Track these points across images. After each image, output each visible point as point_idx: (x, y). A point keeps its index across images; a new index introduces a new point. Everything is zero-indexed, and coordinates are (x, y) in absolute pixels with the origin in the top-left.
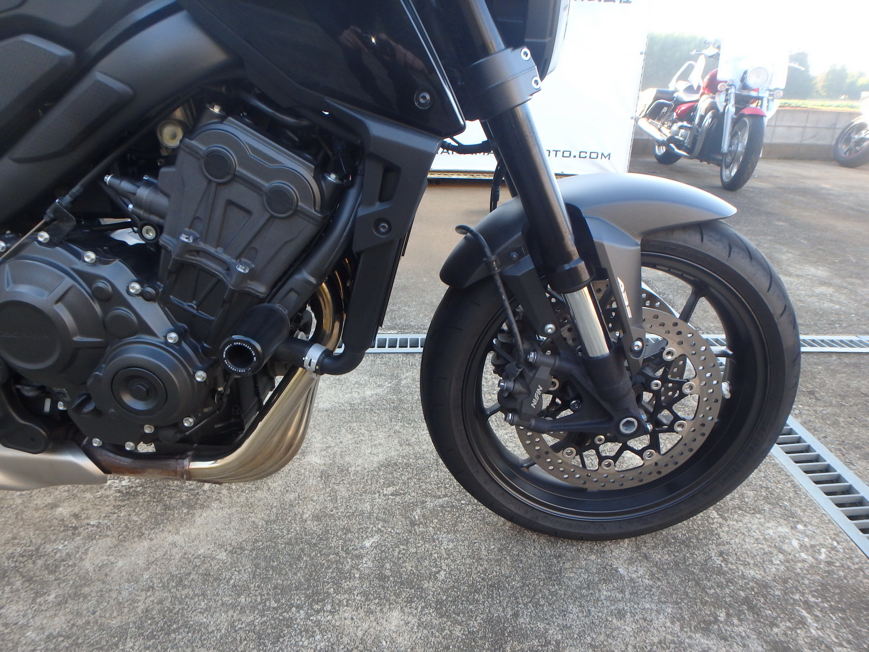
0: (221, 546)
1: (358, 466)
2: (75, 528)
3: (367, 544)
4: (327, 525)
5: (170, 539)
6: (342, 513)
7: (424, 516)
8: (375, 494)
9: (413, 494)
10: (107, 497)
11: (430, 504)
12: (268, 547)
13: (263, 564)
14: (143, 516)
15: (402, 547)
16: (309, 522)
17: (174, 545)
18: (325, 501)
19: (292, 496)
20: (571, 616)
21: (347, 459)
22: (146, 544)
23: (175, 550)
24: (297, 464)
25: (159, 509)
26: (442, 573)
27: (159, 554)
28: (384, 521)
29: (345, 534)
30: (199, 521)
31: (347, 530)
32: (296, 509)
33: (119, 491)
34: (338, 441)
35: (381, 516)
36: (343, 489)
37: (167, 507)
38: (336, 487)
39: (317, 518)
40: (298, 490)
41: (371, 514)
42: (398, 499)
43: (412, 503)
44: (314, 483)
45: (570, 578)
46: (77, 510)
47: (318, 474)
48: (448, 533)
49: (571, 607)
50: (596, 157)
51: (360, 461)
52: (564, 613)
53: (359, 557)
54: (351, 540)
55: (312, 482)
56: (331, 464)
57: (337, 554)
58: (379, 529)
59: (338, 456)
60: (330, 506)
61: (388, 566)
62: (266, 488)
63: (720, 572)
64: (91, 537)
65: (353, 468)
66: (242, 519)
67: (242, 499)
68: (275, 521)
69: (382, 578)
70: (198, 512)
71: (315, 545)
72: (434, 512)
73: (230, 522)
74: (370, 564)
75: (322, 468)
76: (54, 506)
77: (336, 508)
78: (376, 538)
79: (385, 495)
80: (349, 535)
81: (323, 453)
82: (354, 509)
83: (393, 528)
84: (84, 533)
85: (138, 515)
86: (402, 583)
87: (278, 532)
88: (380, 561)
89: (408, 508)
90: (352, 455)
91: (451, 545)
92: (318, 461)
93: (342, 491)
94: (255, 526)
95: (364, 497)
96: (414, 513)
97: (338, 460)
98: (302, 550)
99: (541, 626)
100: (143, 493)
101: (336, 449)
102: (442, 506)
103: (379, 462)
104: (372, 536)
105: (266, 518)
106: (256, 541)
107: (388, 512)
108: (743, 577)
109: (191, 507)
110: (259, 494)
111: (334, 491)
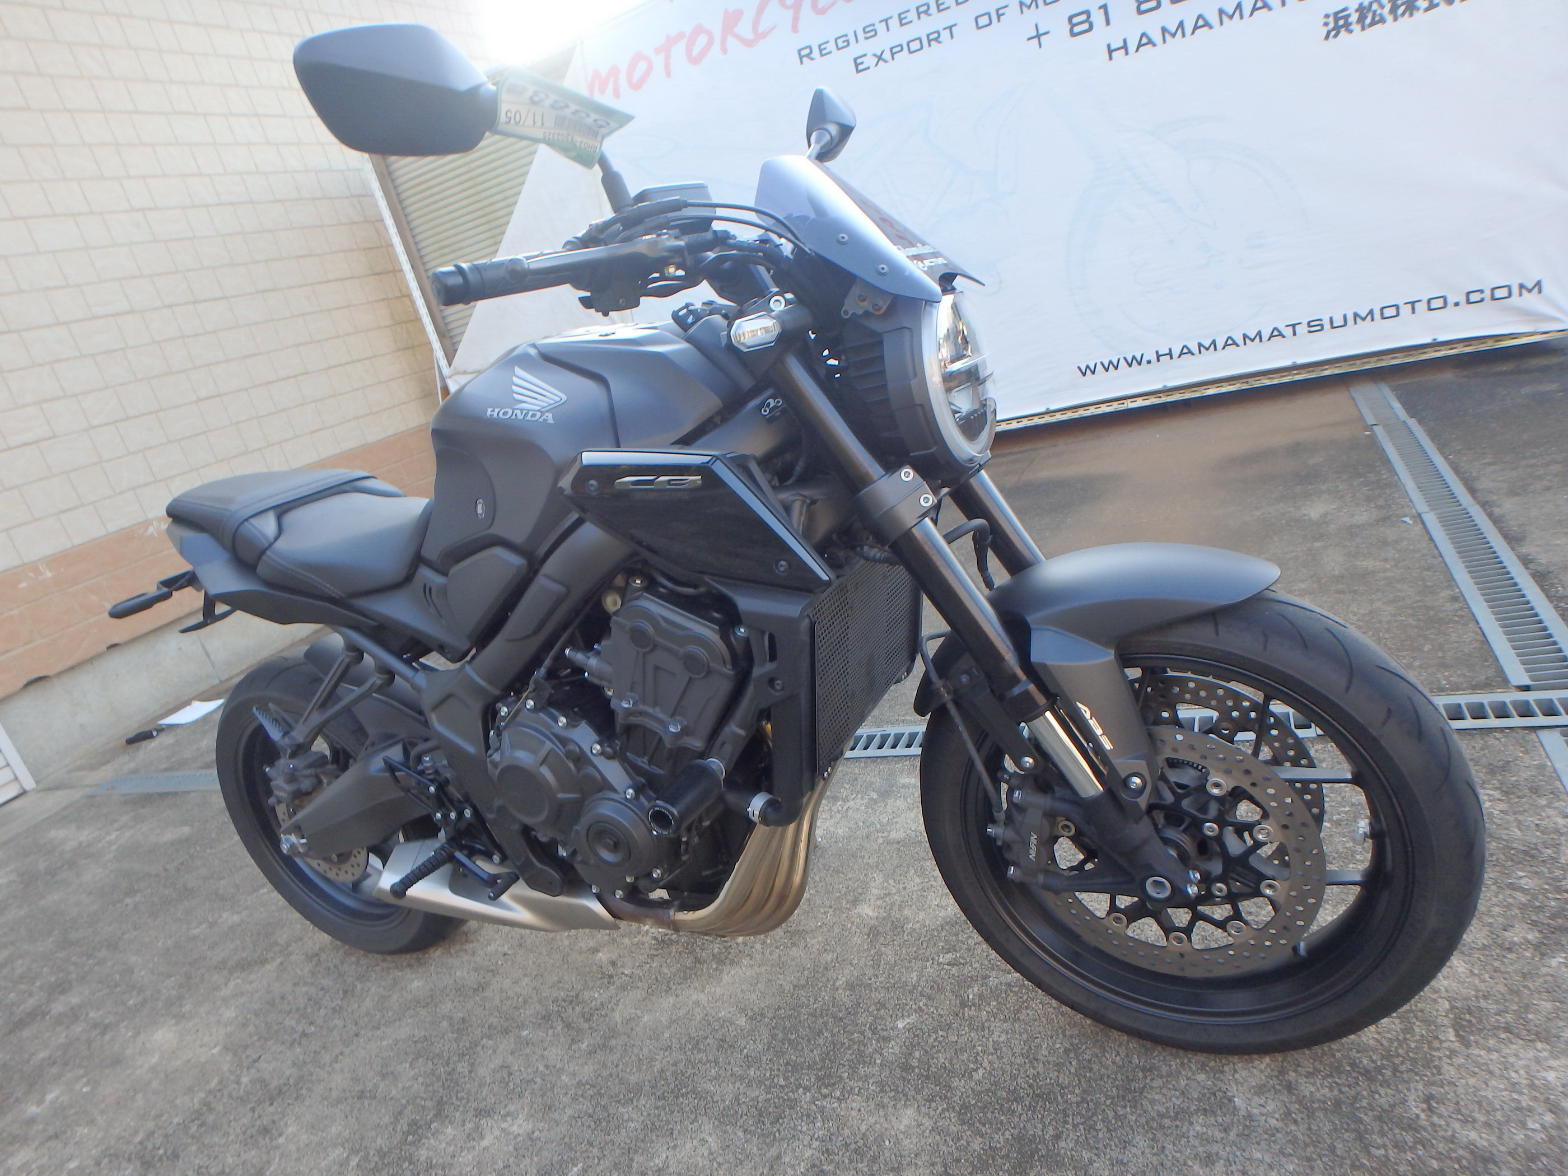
0: (743, 1010)
1: (918, 922)
2: (611, 977)
3: (901, 1025)
4: (860, 997)
5: (695, 997)
6: (881, 982)
7: (981, 996)
8: (928, 960)
9: (976, 965)
10: (643, 944)
11: (993, 982)
12: (790, 1016)
13: (780, 1036)
14: (673, 969)
15: (940, 1033)
16: (840, 991)
17: (697, 1003)
18: (866, 965)
19: (829, 957)
20: (1134, 1150)
21: (906, 912)
22: (671, 1000)
23: (697, 1010)
24: (844, 915)
25: (689, 962)
26: (981, 1072)
27: (682, 1013)
28: (929, 998)
29: (878, 1010)
30: (726, 979)
31: (882, 1005)
32: (831, 974)
33: (655, 939)
34: (901, 886)
35: (928, 991)
36: (890, 952)
37: (698, 961)
38: (883, 949)
39: (851, 987)
40: (839, 950)
41: (915, 987)
42: (954, 970)
43: (971, 978)
44: (859, 942)
45: (1152, 1102)
46: (614, 957)
47: (866, 930)
48: (1005, 1021)
49: (1138, 1138)
50: (1506, 295)
51: (922, 915)
52: (1125, 1144)
53: (887, 1039)
54: (882, 1018)
55: (857, 940)
56: (884, 918)
57: (862, 1033)
58: (919, 1008)
59: (896, 908)
60: (870, 972)
61: (917, 1054)
62: (803, 944)
63: (1412, 1126)
64: (623, 988)
65: (911, 925)
66: (770, 981)
67: (775, 956)
68: (804, 987)
69: (906, 1068)
70: (726, 968)
71: (841, 1019)
72: (995, 993)
73: (757, 984)
74: (897, 1050)
75: (872, 922)
76: (595, 950)
77: (877, 976)
78: (913, 1018)
79: (939, 964)
80: (882, 1012)
81: (878, 903)
82: (896, 979)
83: (937, 1009)
84: (618, 983)
85: (669, 967)
86: (928, 1077)
87: (804, 999)
88: (909, 1048)
89: (963, 983)
90: (914, 907)
91: (1003, 1037)
92: (870, 914)
93: (889, 955)
94: (781, 989)
95: (913, 964)
96: (970, 990)
97: (895, 913)
98: (825, 1024)
99: (1086, 1155)
100: (677, 942)
101: (896, 897)
102: (1008, 985)
103: (943, 918)
104: (909, 1016)
105: (795, 982)
106: (779, 1008)
107: (938, 986)
108: (1452, 1140)
109: (721, 962)
110: (794, 952)
111: (879, 954)
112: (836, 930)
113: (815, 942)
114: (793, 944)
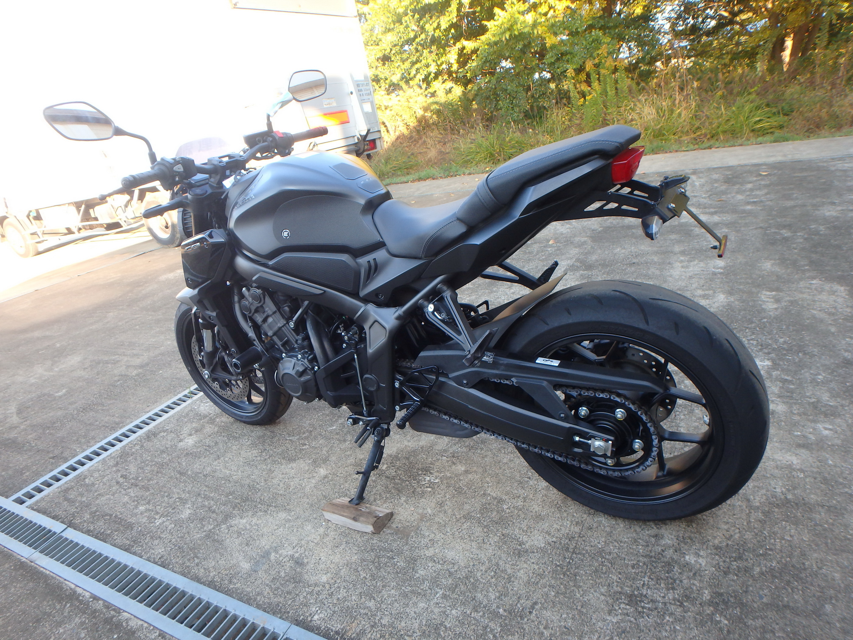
2: (453, 457)
5: (410, 444)
10: (438, 471)
14: (420, 456)
17: (409, 441)
19: (348, 453)
22: (421, 444)
23: (409, 439)
25: (412, 458)
27: (415, 439)
28: (320, 435)
30: (395, 449)
32: (350, 446)
33: (431, 473)
37: (408, 459)
39: (345, 441)
41: (323, 438)
46: (454, 467)
53: (341, 424)
58: (326, 432)
64: (445, 451)
70: (394, 454)
72: (299, 434)
76: (466, 472)
84: (449, 453)
85: (423, 458)
88: (336, 421)
89: (307, 438)
97: (312, 468)
100: (418, 469)
107: (315, 438)
109: (396, 457)
111: (328, 452)
112: (340, 464)
113: (351, 460)
114: (361, 460)
